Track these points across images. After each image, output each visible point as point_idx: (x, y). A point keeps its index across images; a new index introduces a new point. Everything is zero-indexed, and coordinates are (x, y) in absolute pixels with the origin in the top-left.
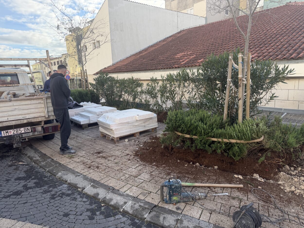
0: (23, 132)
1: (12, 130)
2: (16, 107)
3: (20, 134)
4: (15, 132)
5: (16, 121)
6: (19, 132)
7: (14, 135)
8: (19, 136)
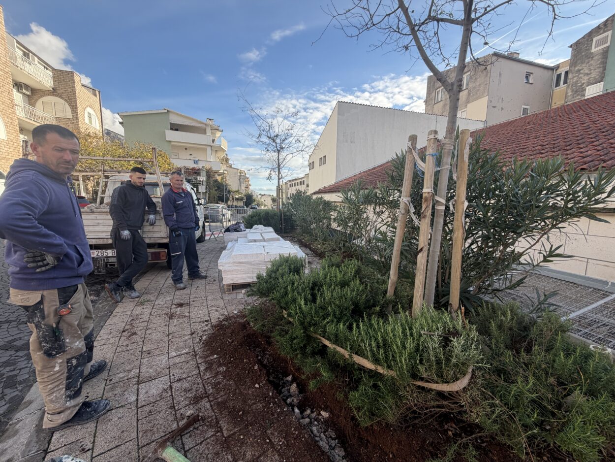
0: (110, 255)
1: (95, 251)
2: (101, 221)
3: (106, 257)
4: (100, 254)
5: (98, 240)
6: (105, 254)
7: (97, 258)
8: (104, 260)
